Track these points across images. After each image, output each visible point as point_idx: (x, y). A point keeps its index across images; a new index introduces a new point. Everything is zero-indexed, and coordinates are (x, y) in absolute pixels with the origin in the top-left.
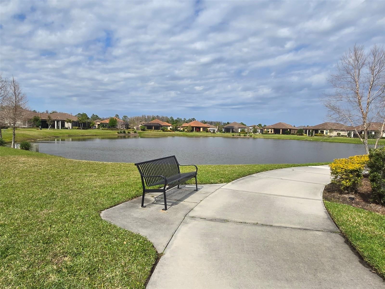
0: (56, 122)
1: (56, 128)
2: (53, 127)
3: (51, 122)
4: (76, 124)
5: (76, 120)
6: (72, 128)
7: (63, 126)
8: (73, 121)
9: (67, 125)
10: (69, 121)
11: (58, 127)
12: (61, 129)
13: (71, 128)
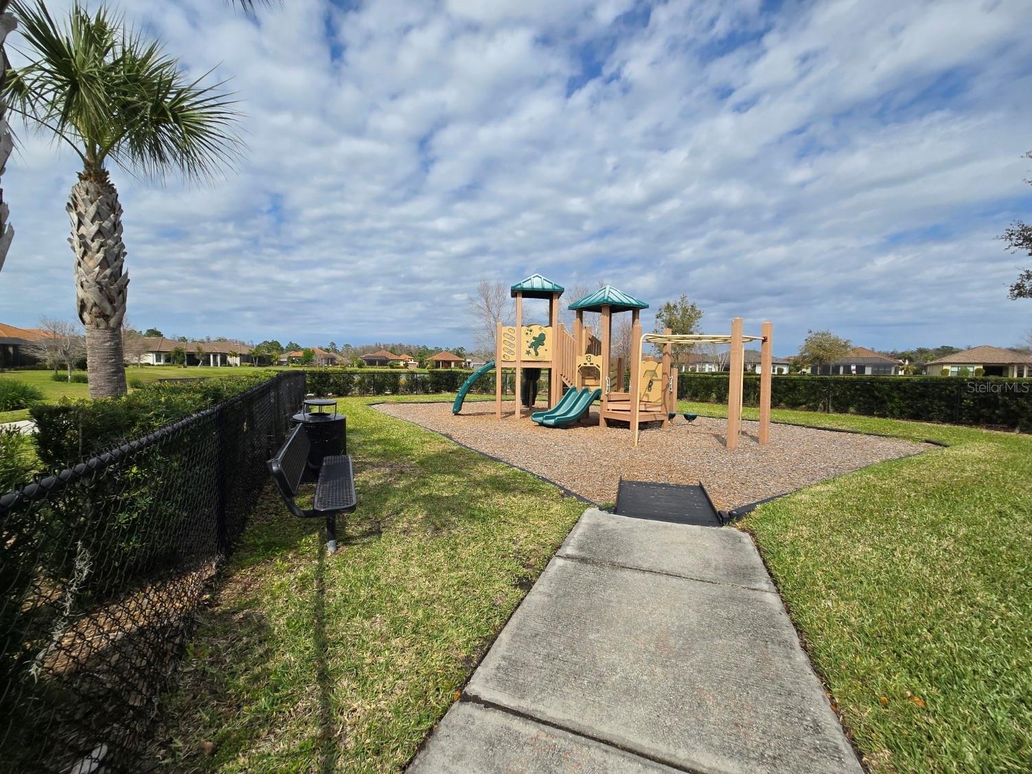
0: (211, 357)
1: (212, 364)
2: (207, 363)
3: (202, 355)
4: (246, 359)
5: (245, 352)
6: (241, 365)
7: (224, 362)
8: (241, 355)
9: (230, 359)
10: (235, 355)
11: (215, 363)
12: (221, 366)
13: (239, 365)
